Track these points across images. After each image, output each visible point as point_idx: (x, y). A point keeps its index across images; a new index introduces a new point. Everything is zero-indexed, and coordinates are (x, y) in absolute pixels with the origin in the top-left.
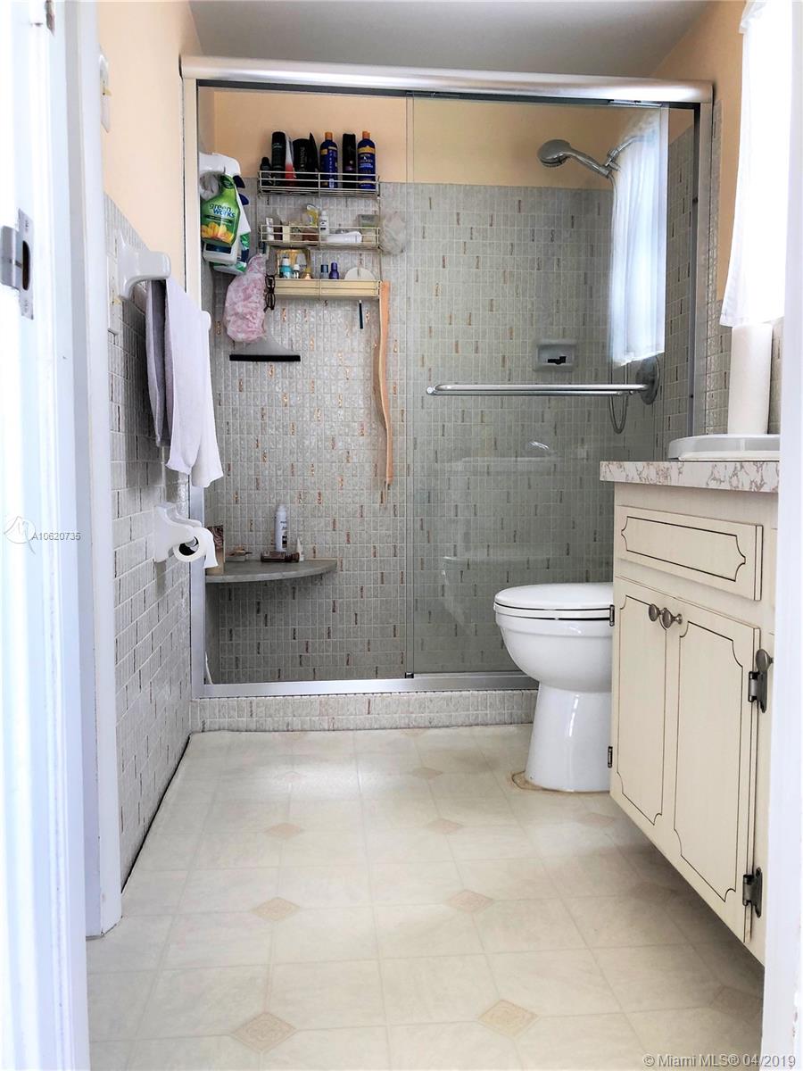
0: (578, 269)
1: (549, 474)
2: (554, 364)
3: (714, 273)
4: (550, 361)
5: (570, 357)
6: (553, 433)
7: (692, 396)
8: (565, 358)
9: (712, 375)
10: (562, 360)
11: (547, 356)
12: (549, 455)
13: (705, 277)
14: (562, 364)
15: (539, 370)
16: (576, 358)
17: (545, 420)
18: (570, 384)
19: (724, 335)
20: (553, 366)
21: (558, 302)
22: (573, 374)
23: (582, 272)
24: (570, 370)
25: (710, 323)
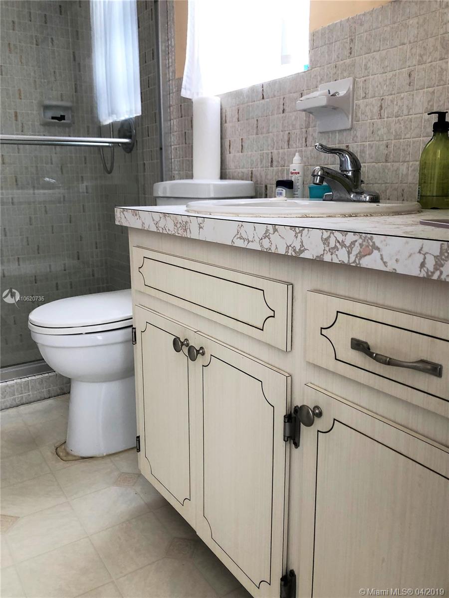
0: (68, 48)
1: (60, 202)
2: (57, 121)
3: (173, 58)
4: (53, 118)
5: (68, 115)
6: (60, 173)
7: (161, 149)
8: (64, 116)
9: (175, 134)
10: (62, 118)
11: (50, 114)
12: (59, 188)
13: (166, 60)
14: (63, 121)
15: (45, 124)
16: (73, 116)
17: (53, 162)
18: (70, 136)
19: (183, 104)
20: (55, 122)
21: (55, 72)
22: (72, 128)
23: (71, 52)
24: (69, 126)
25: (171, 95)
